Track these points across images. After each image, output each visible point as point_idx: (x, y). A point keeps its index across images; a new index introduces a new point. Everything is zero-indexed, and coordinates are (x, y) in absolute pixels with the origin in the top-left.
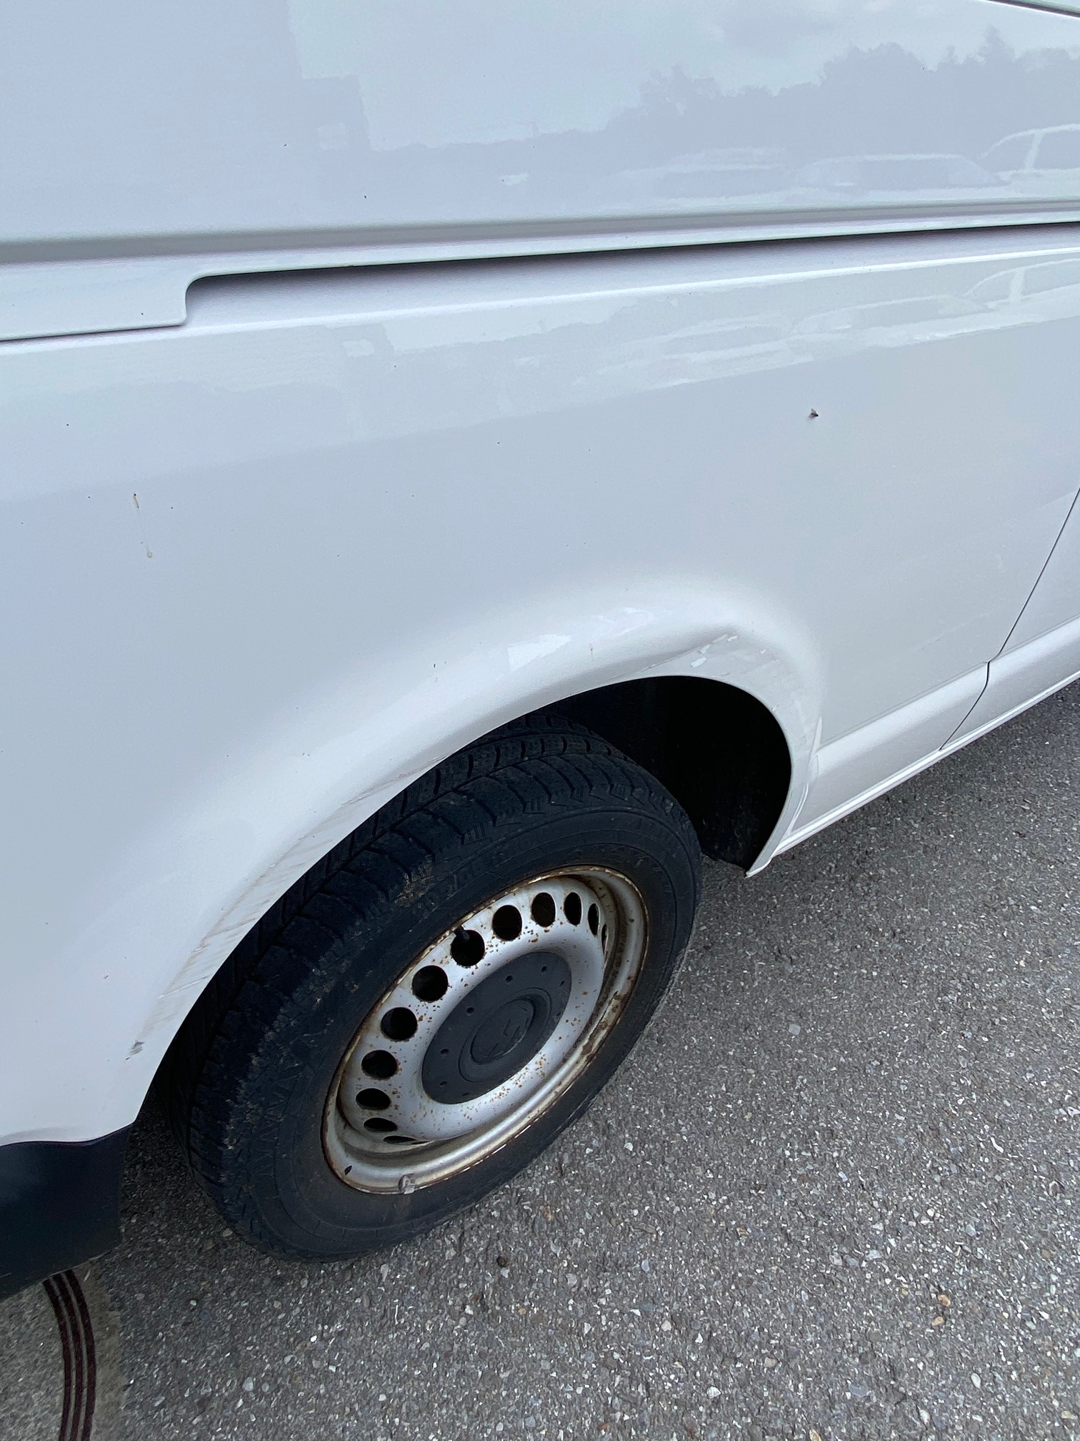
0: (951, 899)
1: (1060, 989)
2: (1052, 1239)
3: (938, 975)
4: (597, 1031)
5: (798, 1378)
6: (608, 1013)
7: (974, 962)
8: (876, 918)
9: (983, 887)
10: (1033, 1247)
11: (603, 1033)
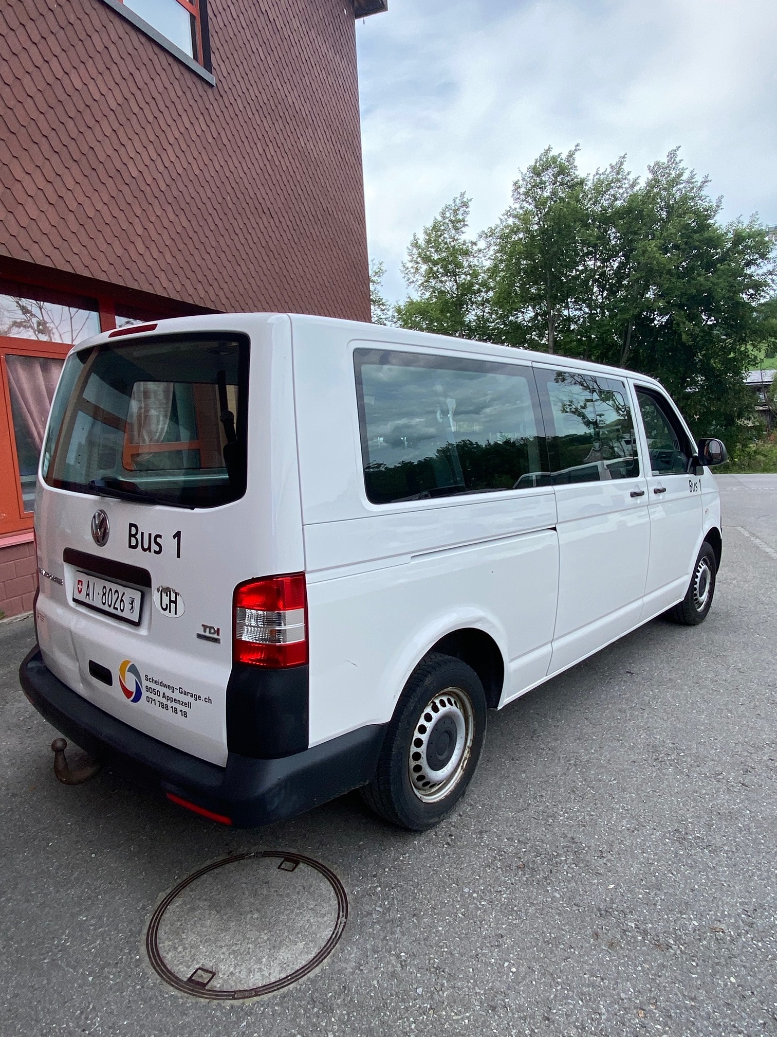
0: (566, 738)
1: (606, 756)
2: (613, 808)
3: (566, 757)
4: (464, 761)
5: (547, 844)
6: (466, 754)
7: (578, 753)
8: (542, 746)
9: (576, 734)
10: (607, 810)
11: (466, 761)
